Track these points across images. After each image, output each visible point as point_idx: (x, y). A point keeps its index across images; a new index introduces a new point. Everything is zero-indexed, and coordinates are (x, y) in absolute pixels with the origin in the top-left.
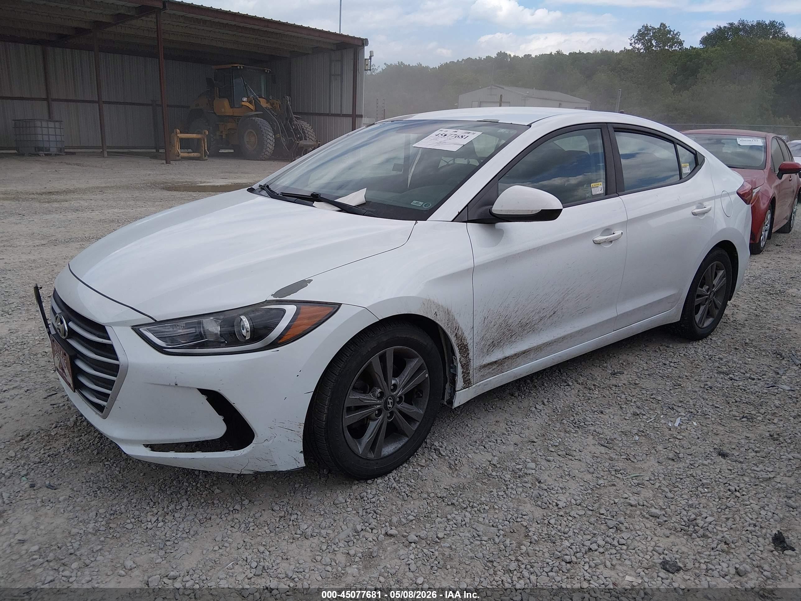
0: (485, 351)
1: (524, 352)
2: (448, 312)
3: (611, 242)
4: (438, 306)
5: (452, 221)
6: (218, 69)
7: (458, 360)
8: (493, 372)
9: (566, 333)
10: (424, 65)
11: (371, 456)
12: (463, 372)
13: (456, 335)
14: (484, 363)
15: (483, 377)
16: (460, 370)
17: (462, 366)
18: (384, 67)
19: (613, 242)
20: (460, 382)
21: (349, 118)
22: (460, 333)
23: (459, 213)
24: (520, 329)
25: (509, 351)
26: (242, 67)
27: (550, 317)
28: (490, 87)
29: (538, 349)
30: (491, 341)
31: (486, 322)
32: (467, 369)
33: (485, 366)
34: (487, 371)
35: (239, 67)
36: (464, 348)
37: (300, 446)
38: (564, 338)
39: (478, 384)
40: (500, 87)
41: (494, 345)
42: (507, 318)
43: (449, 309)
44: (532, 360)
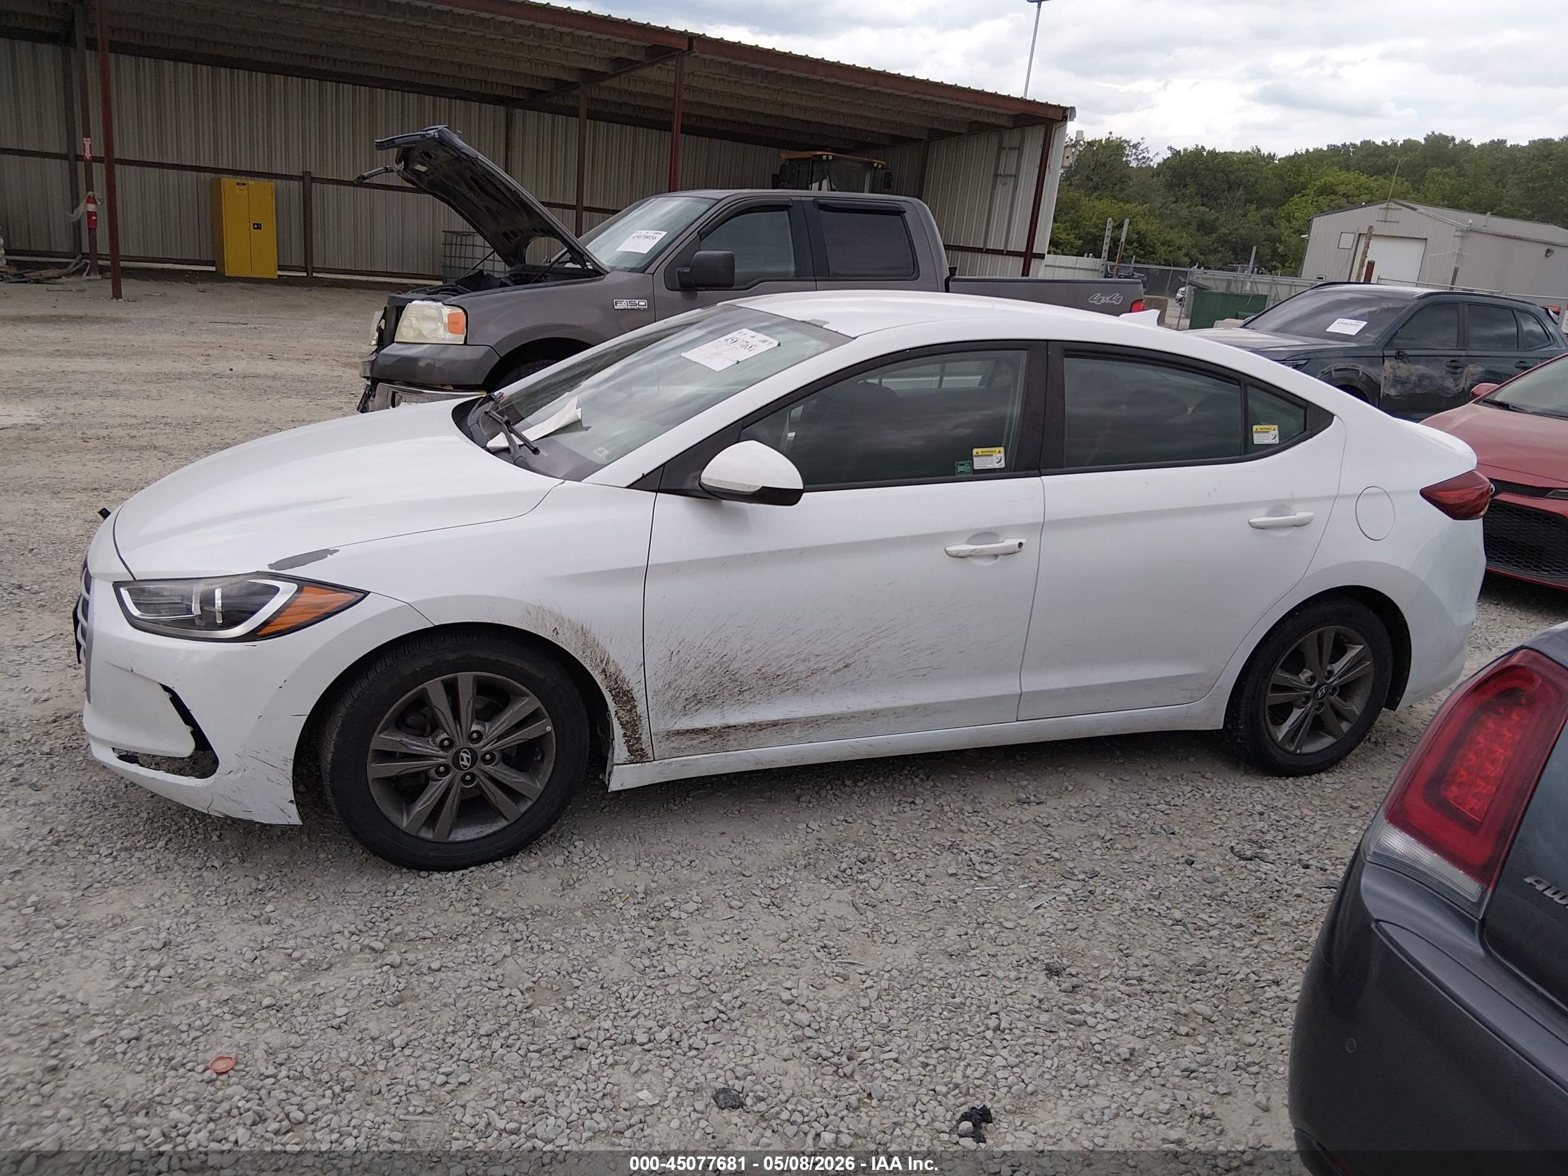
0: (678, 707)
1: (775, 724)
2: (583, 633)
3: (996, 556)
4: (561, 620)
5: (628, 487)
6: (791, 160)
7: (613, 714)
8: (701, 745)
9: (879, 706)
10: (1265, 151)
11: (427, 834)
12: (625, 735)
13: (604, 671)
14: (677, 727)
15: (678, 752)
16: (618, 731)
17: (621, 723)
18: (1169, 154)
19: (1000, 557)
20: (620, 750)
21: (1018, 258)
22: (612, 670)
23: (644, 476)
24: (761, 682)
25: (736, 716)
26: (830, 158)
27: (834, 672)
28: (1384, 205)
29: (812, 724)
30: (691, 693)
31: (675, 659)
32: (635, 732)
33: (679, 733)
34: (685, 742)
35: (825, 157)
36: (625, 697)
37: (288, 792)
38: (875, 714)
39: (666, 761)
40: (1408, 207)
41: (697, 701)
42: (725, 659)
43: (586, 627)
44: (799, 740)
